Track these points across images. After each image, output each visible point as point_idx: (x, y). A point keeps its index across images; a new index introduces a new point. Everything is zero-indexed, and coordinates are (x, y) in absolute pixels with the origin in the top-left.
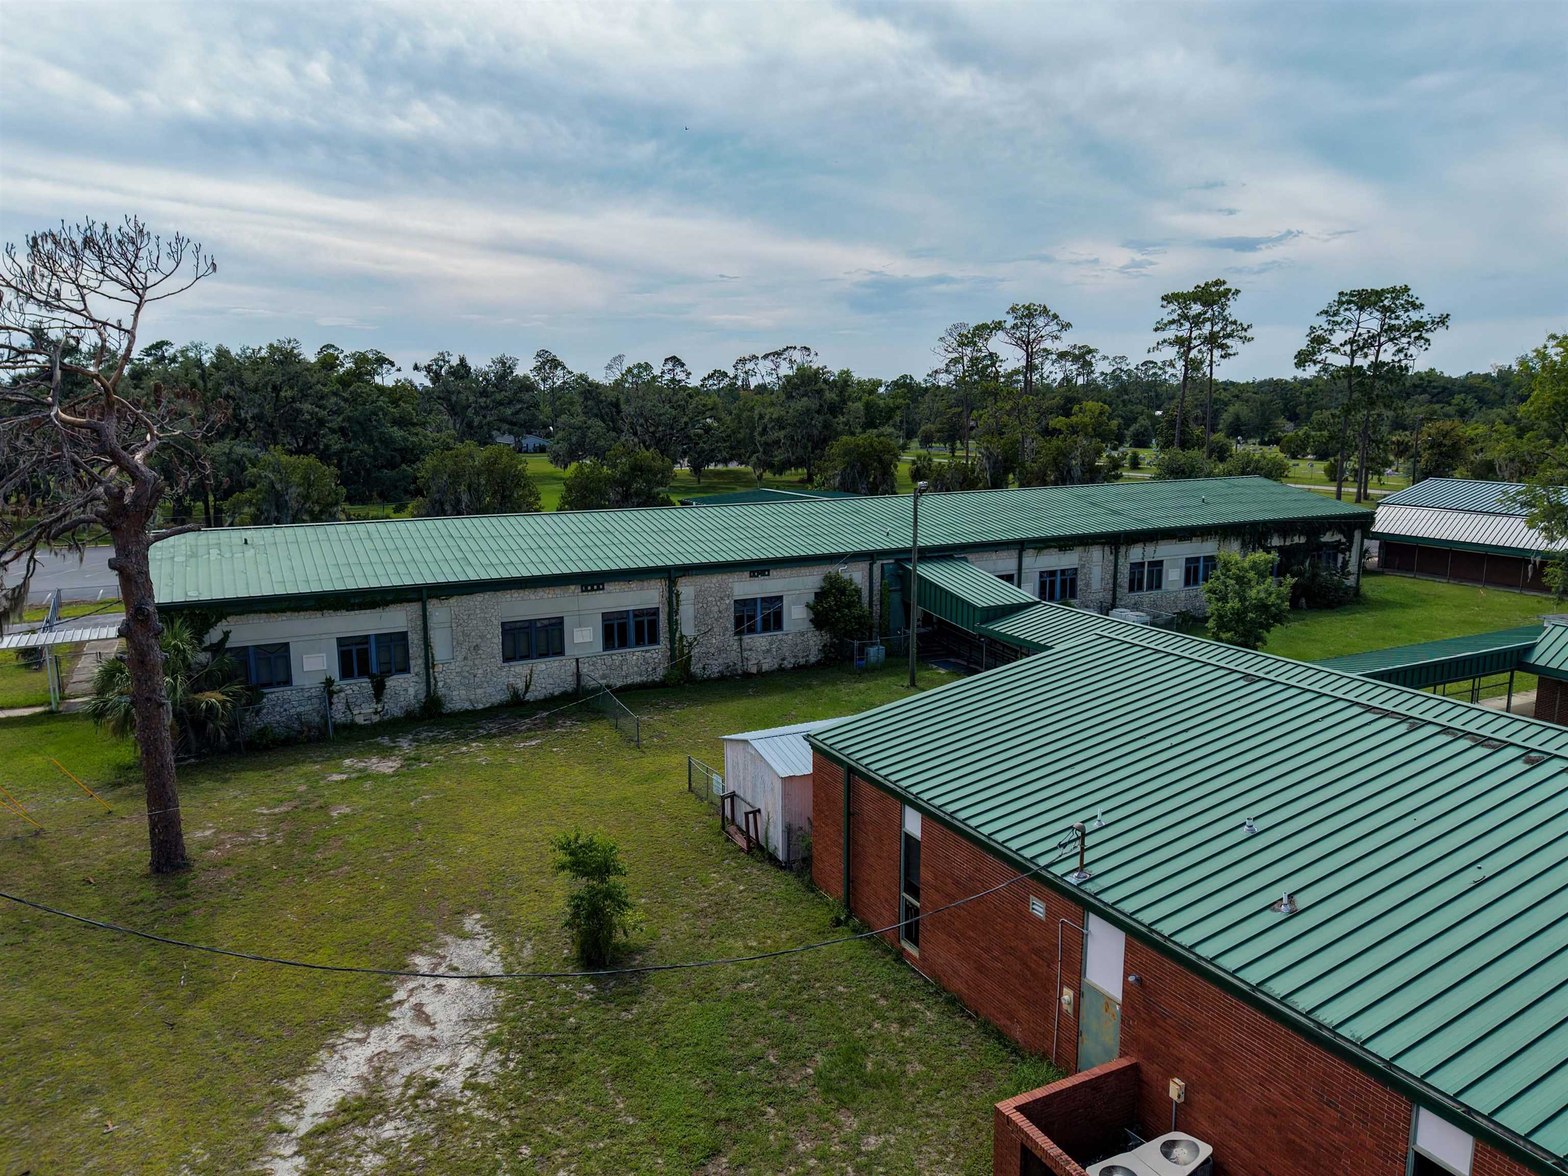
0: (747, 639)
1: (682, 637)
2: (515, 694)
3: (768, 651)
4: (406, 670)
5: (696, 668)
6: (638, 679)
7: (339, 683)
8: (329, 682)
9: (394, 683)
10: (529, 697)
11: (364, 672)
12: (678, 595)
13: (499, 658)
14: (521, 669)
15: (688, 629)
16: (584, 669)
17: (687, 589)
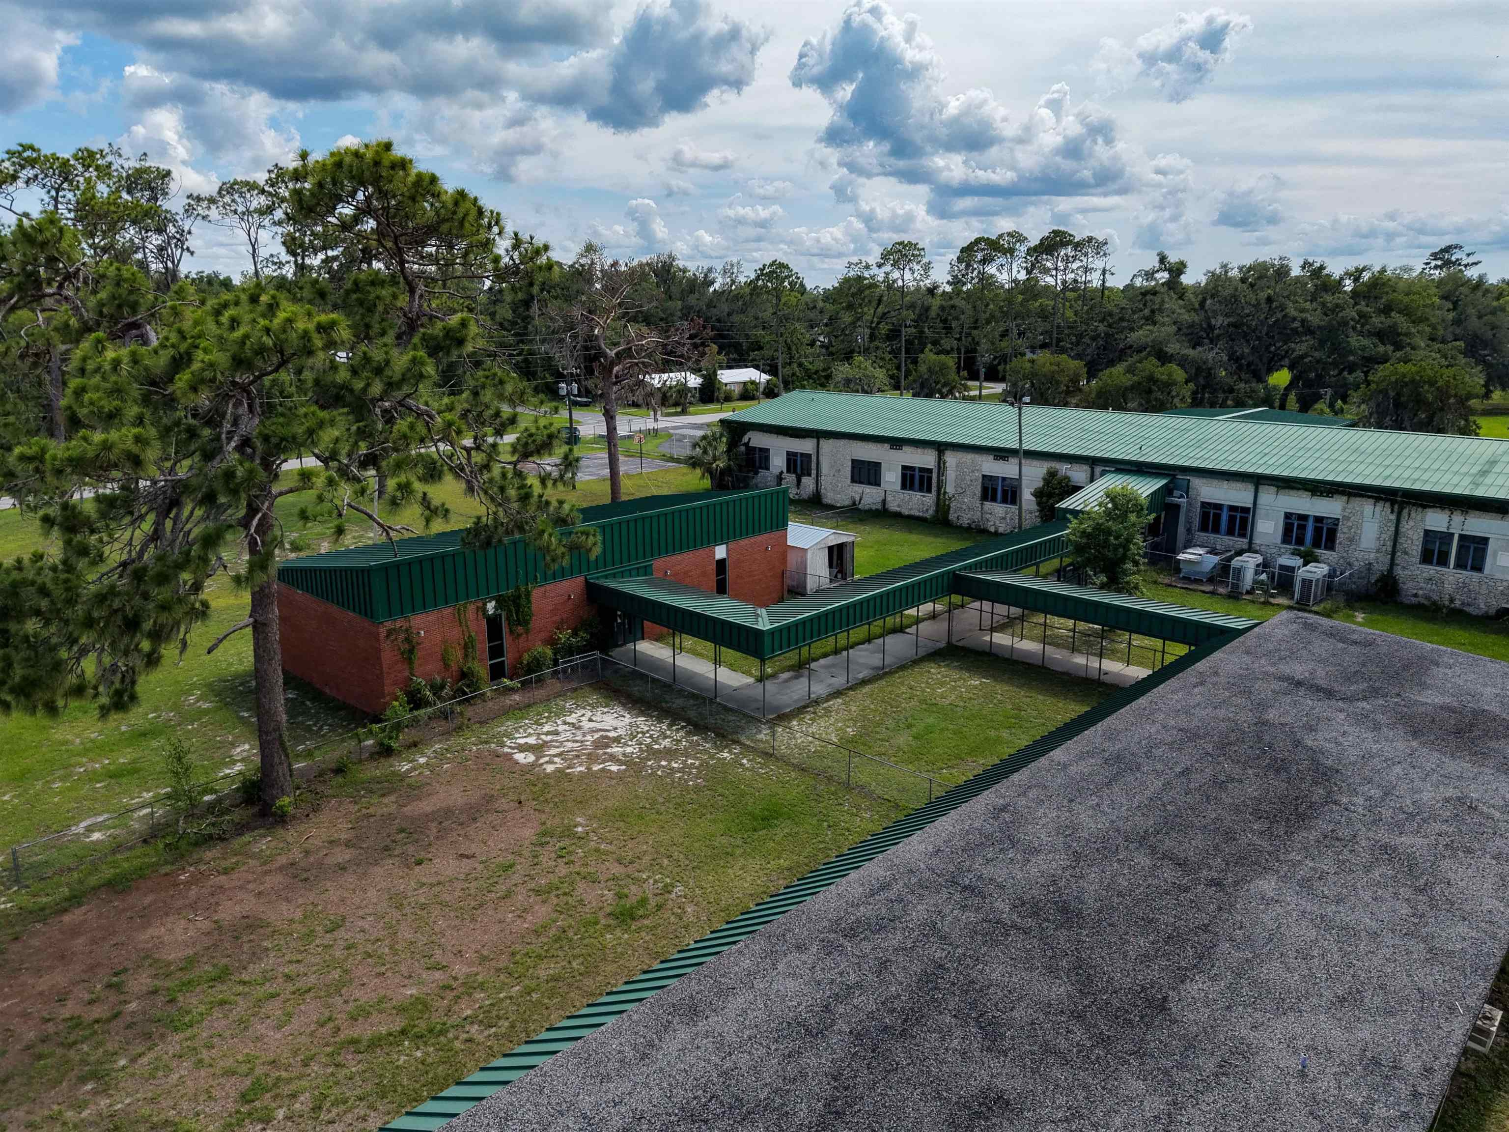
0: (988, 505)
1: (945, 493)
2: (854, 504)
3: (1004, 518)
4: (809, 475)
5: (952, 517)
6: (917, 514)
7: (785, 475)
8: (782, 473)
9: (805, 480)
10: (860, 507)
11: (795, 472)
12: (944, 463)
13: (849, 481)
14: (858, 488)
15: (950, 489)
16: (889, 498)
17: (951, 459)
